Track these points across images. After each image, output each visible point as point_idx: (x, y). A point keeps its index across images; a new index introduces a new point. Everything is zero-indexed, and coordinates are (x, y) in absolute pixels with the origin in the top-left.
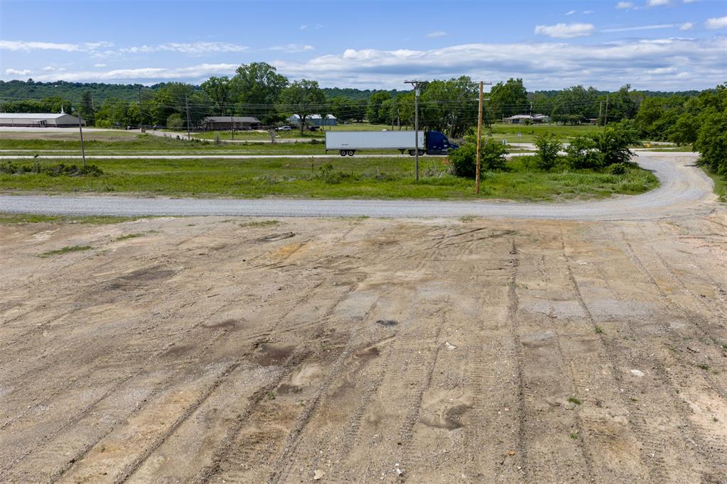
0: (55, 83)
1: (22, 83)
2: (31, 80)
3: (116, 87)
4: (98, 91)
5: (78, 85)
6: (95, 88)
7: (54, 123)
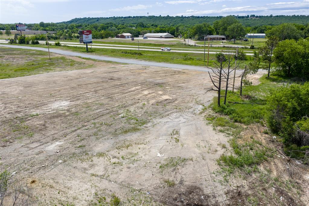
0: (191, 17)
1: (179, 17)
2: (182, 16)
3: (212, 17)
4: (205, 19)
5: (198, 17)
6: (204, 18)
7: (164, 37)
